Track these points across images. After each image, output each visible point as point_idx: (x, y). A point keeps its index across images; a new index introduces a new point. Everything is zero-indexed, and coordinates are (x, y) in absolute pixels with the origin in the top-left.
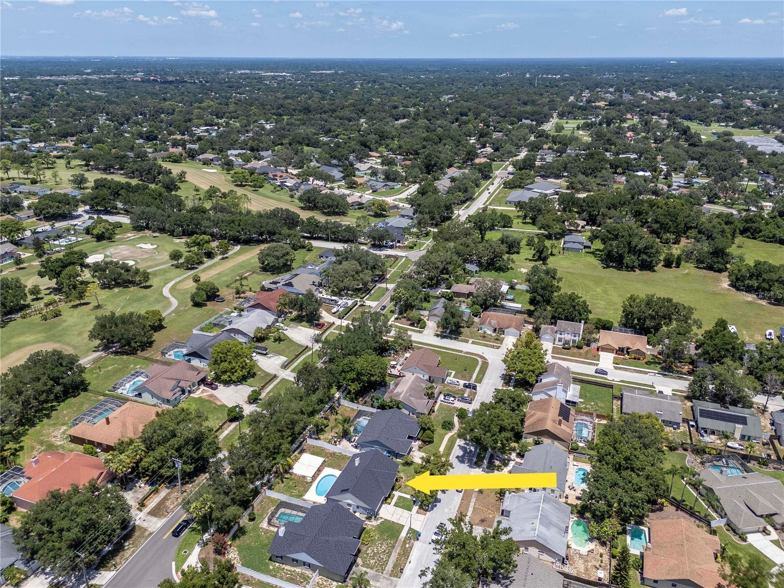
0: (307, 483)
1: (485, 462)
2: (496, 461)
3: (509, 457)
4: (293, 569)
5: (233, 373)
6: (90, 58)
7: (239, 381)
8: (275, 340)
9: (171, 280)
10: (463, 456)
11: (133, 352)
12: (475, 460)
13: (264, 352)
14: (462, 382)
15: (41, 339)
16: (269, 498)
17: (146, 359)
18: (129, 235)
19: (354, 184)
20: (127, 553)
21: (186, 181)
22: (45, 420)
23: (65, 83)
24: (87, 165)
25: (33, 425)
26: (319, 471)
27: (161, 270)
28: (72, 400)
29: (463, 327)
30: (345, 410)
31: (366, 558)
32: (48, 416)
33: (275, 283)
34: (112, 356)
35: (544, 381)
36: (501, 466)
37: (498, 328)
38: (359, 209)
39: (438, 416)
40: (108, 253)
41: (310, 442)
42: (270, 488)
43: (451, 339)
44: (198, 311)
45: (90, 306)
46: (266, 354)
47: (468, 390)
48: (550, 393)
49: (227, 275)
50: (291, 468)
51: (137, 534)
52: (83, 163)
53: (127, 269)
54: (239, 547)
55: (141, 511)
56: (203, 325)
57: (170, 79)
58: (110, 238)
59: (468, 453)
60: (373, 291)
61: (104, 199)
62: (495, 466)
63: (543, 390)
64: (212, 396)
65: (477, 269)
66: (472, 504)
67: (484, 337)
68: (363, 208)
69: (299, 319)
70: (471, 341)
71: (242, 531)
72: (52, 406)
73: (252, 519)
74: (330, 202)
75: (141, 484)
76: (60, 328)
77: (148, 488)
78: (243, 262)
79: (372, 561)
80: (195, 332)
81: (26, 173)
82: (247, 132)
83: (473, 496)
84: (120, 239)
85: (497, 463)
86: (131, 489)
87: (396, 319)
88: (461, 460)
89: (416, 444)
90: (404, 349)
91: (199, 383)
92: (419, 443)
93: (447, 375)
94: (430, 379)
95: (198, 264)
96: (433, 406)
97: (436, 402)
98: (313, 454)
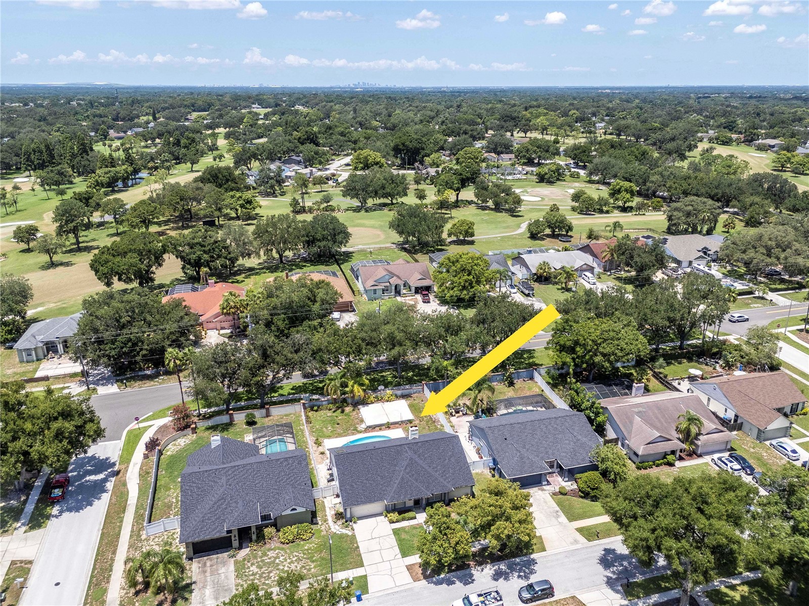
0: (356, 429)
1: (656, 598)
8: (563, 288)
10: (621, 558)
12: (638, 579)
14: (806, 457)
16: (300, 416)
17: (416, 260)
20: (148, 385)
26: (389, 426)
30: (530, 388)
34: (396, 250)
40: (530, 190)
42: (312, 408)
46: (528, 295)
50: (367, 404)
53: (508, 193)
54: (199, 438)
58: (551, 183)
71: (225, 427)
73: (250, 423)
79: (253, 568)
87: (801, 330)
88: (608, 559)
89: (564, 484)
90: (750, 365)
91: (418, 290)
92: (570, 486)
93: (786, 432)
94: (736, 421)
95: (601, 211)
96: (673, 452)
97: (700, 456)
98: (411, 406)
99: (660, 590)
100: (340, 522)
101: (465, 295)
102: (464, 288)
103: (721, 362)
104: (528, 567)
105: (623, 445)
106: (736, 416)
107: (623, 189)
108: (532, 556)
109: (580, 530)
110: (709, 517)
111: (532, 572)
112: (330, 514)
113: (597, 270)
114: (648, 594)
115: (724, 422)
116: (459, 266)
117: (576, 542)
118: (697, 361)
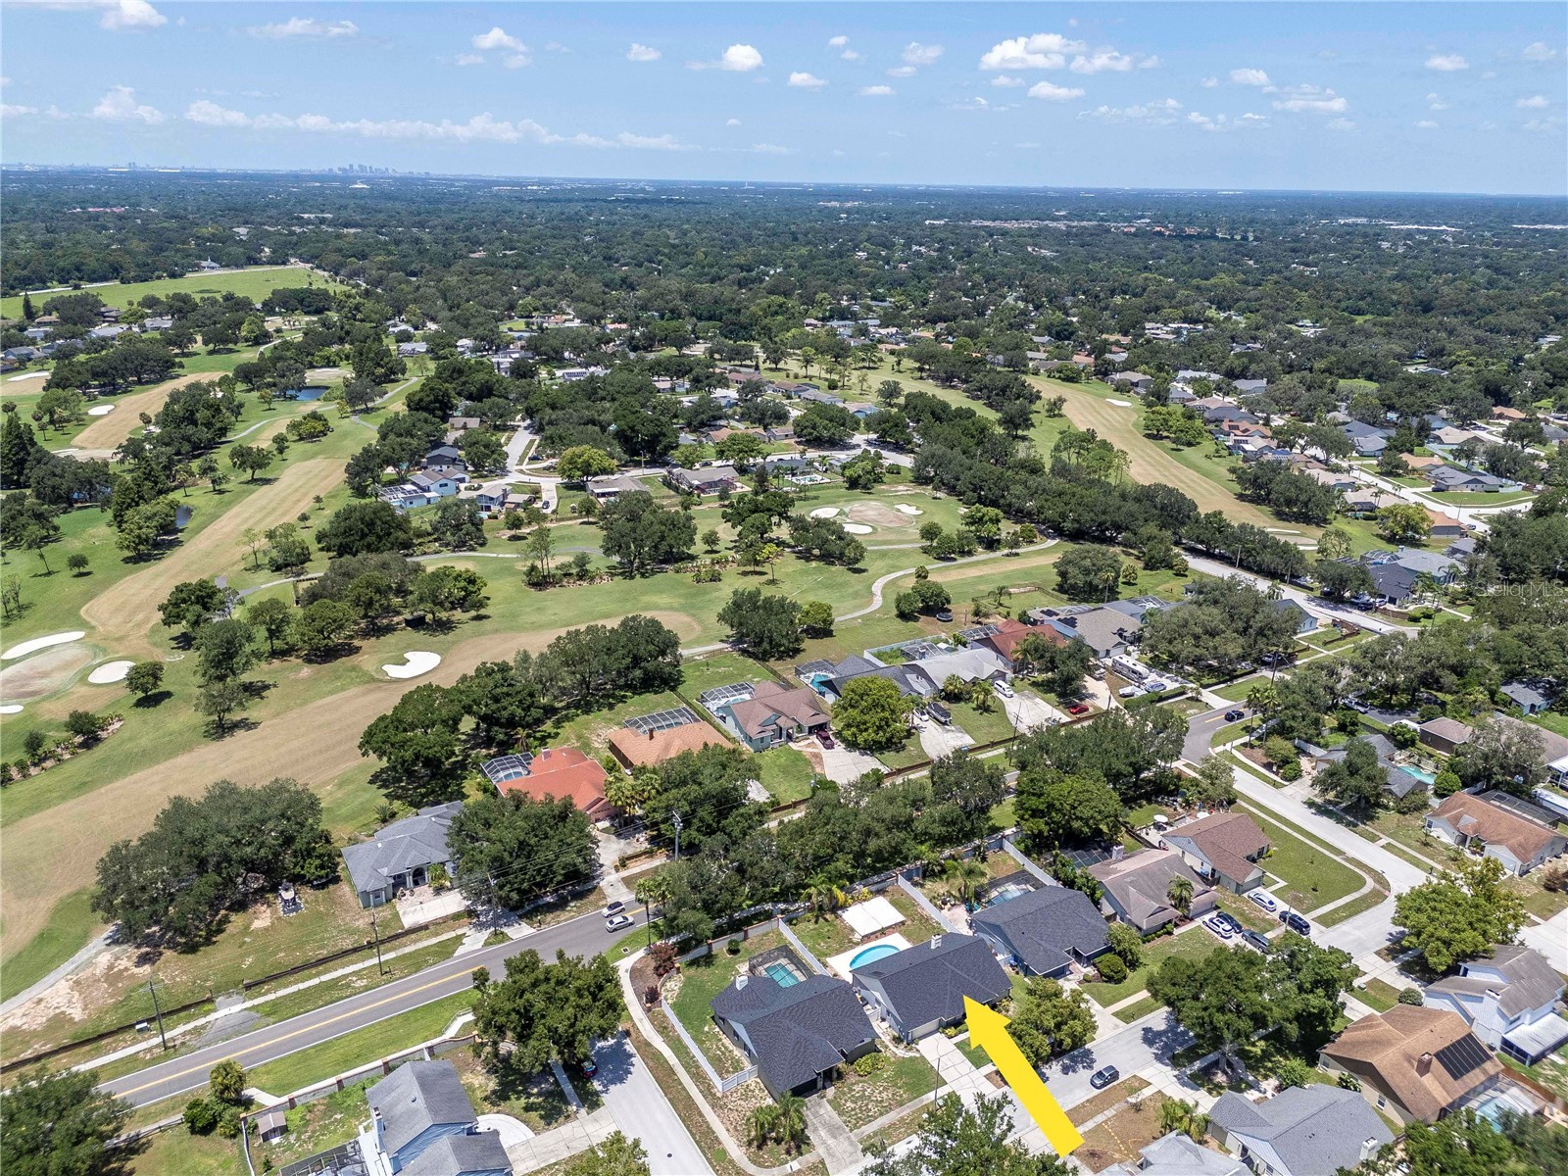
0: (850, 941)
1: (1197, 1065)
2: (1220, 1074)
3: (1258, 1082)
4: (731, 1047)
5: (861, 731)
6: (1078, 191)
7: (870, 749)
8: (979, 707)
9: (901, 569)
10: (1160, 1034)
11: (763, 657)
12: (1179, 1050)
13: (943, 719)
14: (1282, 906)
15: (675, 605)
16: (780, 934)
17: (774, 673)
18: (901, 488)
19: (1397, 467)
20: (563, 916)
21: (1061, 416)
22: (605, 711)
23: (1004, 233)
24: (921, 370)
25: (587, 712)
26: (883, 932)
27: (899, 550)
28: (650, 696)
29: (1386, 808)
30: (1004, 862)
31: (844, 1094)
32: (611, 707)
33: (1050, 613)
34: (735, 654)
35: (1471, 975)
36: (1222, 1088)
37: (1471, 834)
38: (1367, 518)
39: (1172, 946)
40: (846, 510)
41: (904, 884)
42: (789, 922)
43: (1339, 820)
44: (899, 624)
45: (765, 578)
46: (945, 724)
47: (1284, 927)
48: (1467, 1005)
49: (993, 581)
50: (844, 907)
51: (592, 897)
52: (917, 365)
53: (841, 536)
54: (688, 978)
55: (617, 871)
56: (886, 648)
57: (1190, 231)
58: (866, 488)
59: (1176, 1034)
60: (1240, 680)
61: (896, 425)
62: (1210, 1081)
63: (1452, 992)
64: (817, 756)
65: (1540, 701)
66: (1100, 1118)
67: (1426, 844)
68: (1375, 518)
69: (1046, 687)
70: (1385, 840)
71: (708, 959)
72: (624, 696)
73: (734, 951)
74: (1293, 493)
75: (642, 837)
76: (708, 597)
77: (646, 845)
78: (1037, 568)
79: (849, 1104)
80: (867, 655)
81: (830, 371)
82: (1255, 339)
83: (1117, 1106)
84: (884, 491)
85: (1220, 1078)
86: (626, 838)
87: (1245, 745)
88: (1150, 1037)
89: (1085, 970)
90: (1210, 803)
91: (811, 730)
92: (1091, 971)
93: (1260, 882)
94: (1213, 875)
95: (963, 553)
96: (1170, 922)
97: (1192, 920)
98: (894, 903)
99: (1199, 1057)
100: (902, 1046)
101: (881, 737)
102: (880, 728)
103: (1179, 799)
104: (1087, 1059)
105: (1122, 919)
106: (1214, 870)
107: (986, 518)
108: (1087, 1046)
109: (1116, 1014)
110: (1244, 991)
111: (1093, 1061)
112: (886, 1039)
113: (1010, 675)
114: (1191, 1062)
115: (1203, 877)
116: (870, 700)
117: (1117, 1026)
118: (1157, 802)
